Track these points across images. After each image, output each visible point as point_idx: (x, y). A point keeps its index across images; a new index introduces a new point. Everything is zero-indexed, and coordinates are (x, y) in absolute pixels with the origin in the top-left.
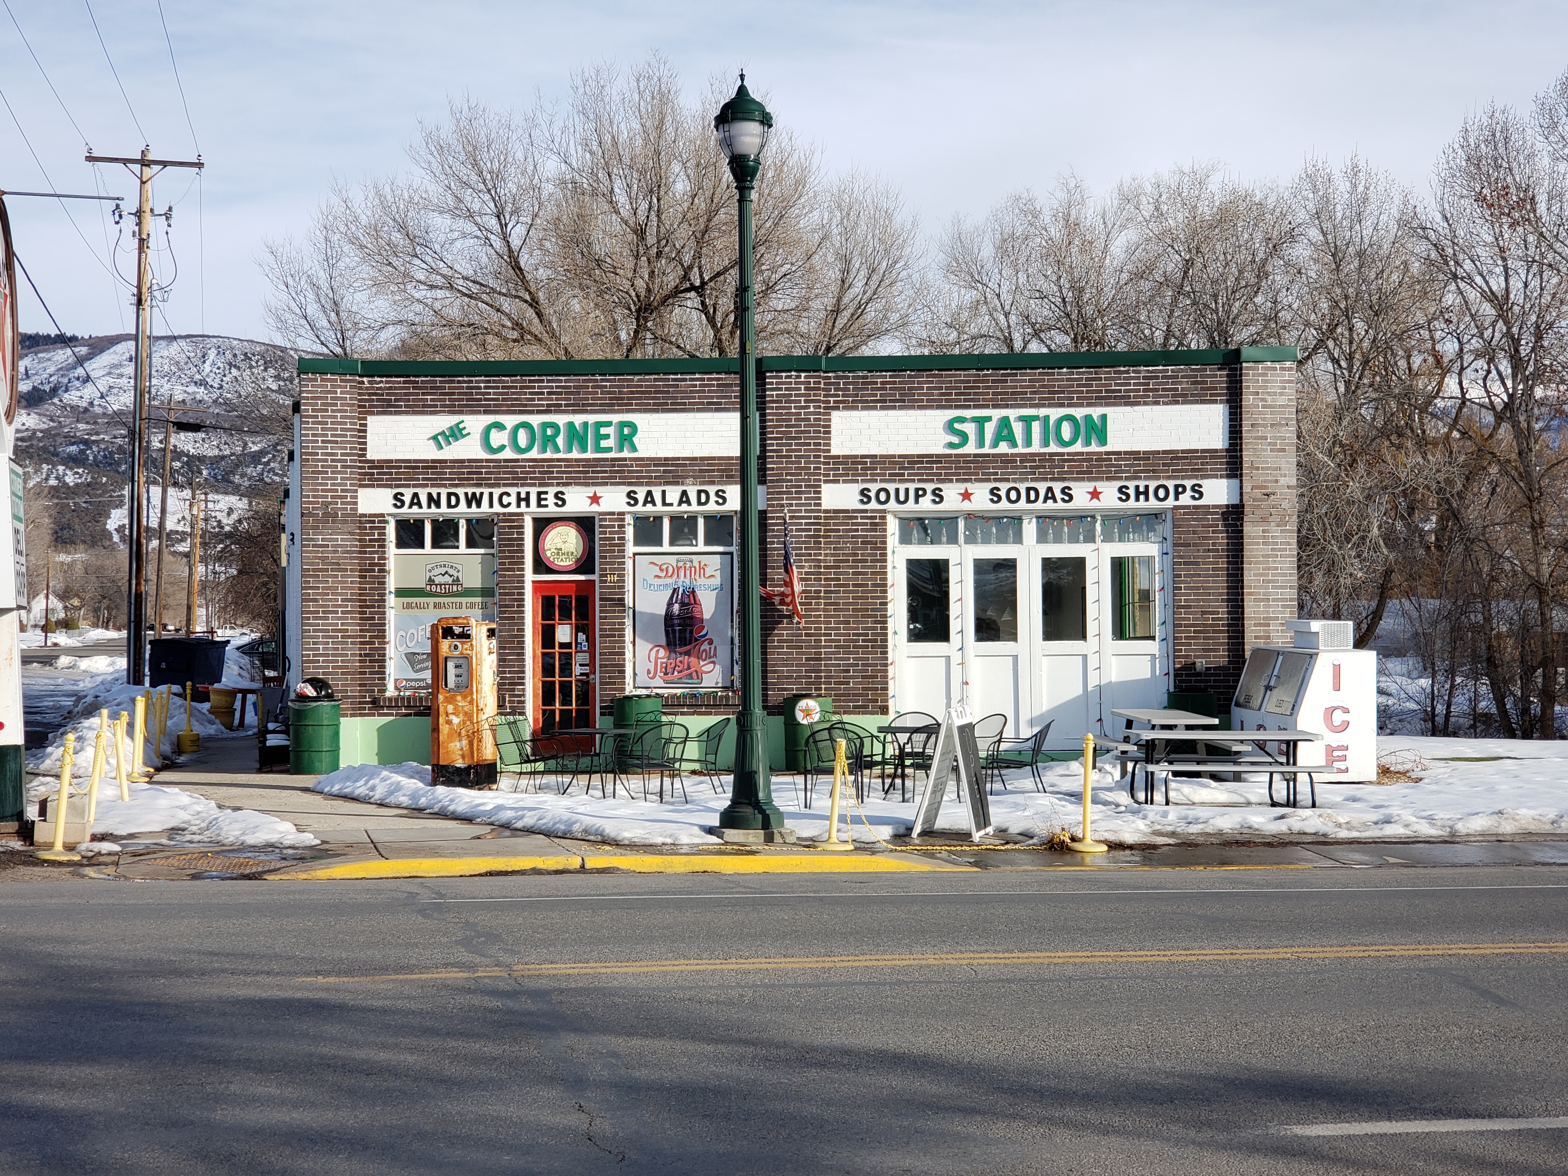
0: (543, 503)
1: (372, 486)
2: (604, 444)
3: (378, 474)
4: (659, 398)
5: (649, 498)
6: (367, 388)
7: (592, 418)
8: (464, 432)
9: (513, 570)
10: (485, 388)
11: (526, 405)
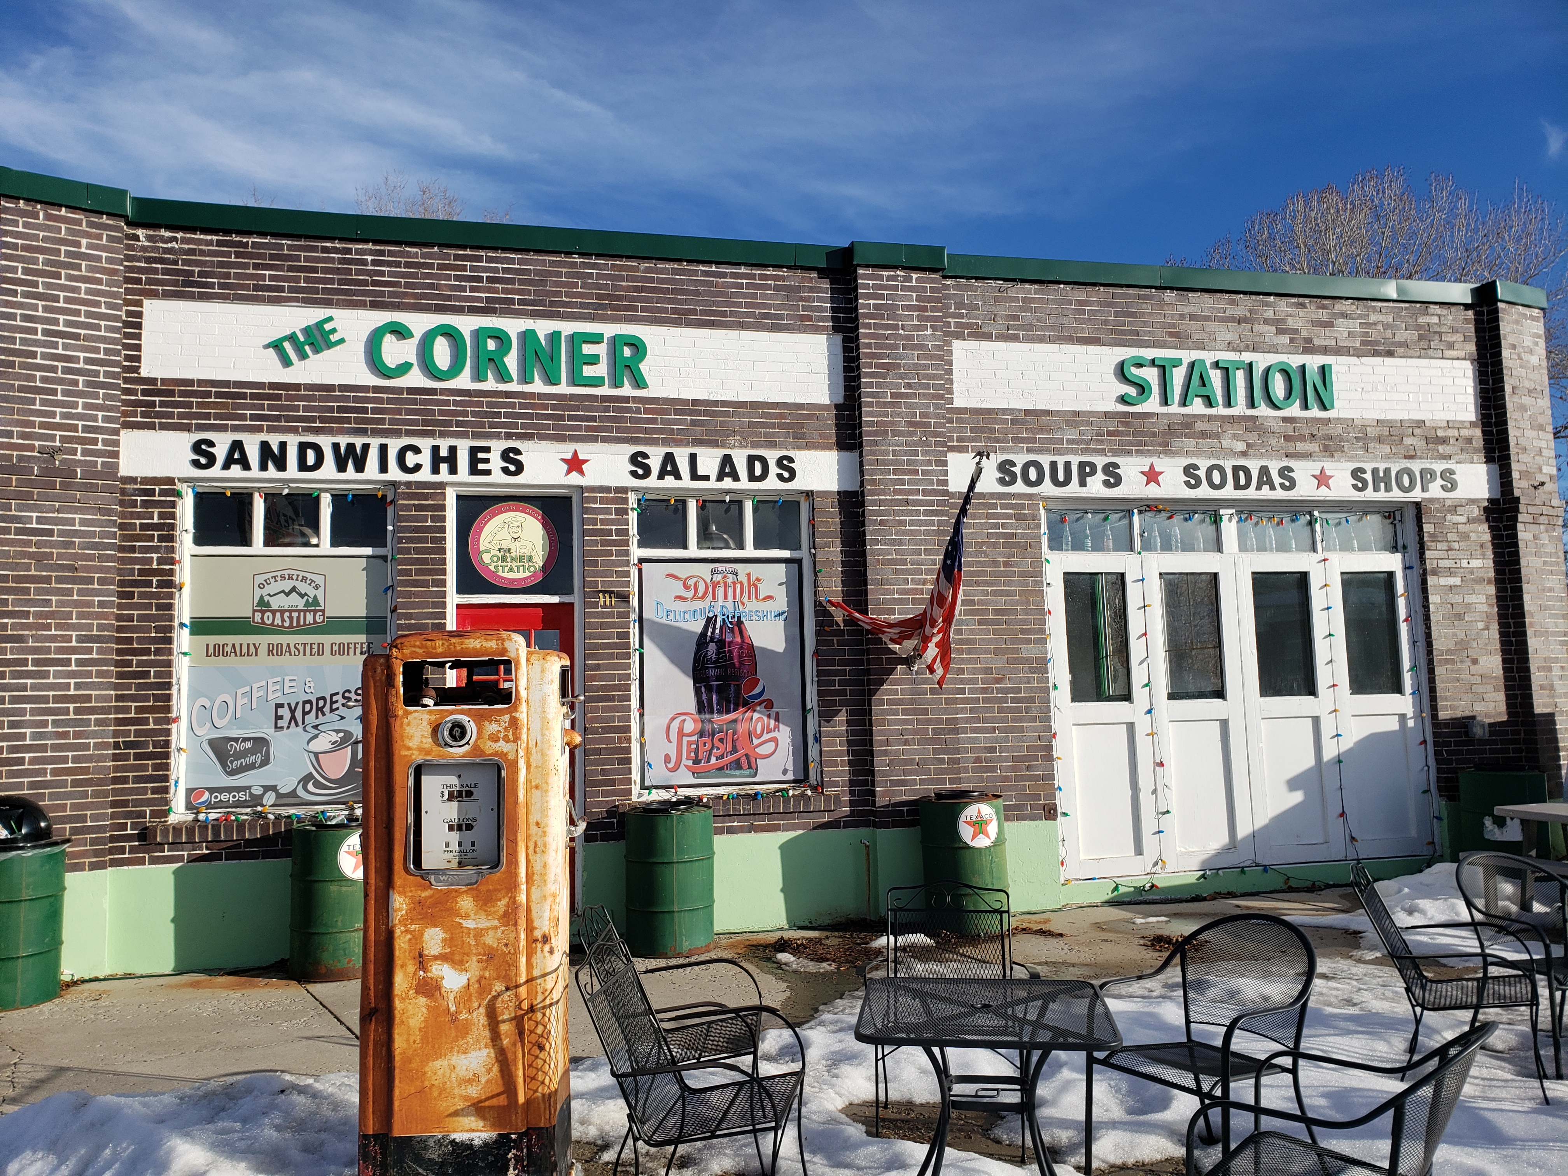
0: (481, 466)
1: (151, 427)
2: (588, 371)
3: (163, 404)
4: (680, 302)
5: (669, 467)
6: (144, 249)
7: (567, 328)
8: (333, 338)
9: (424, 584)
10: (375, 263)
11: (449, 298)
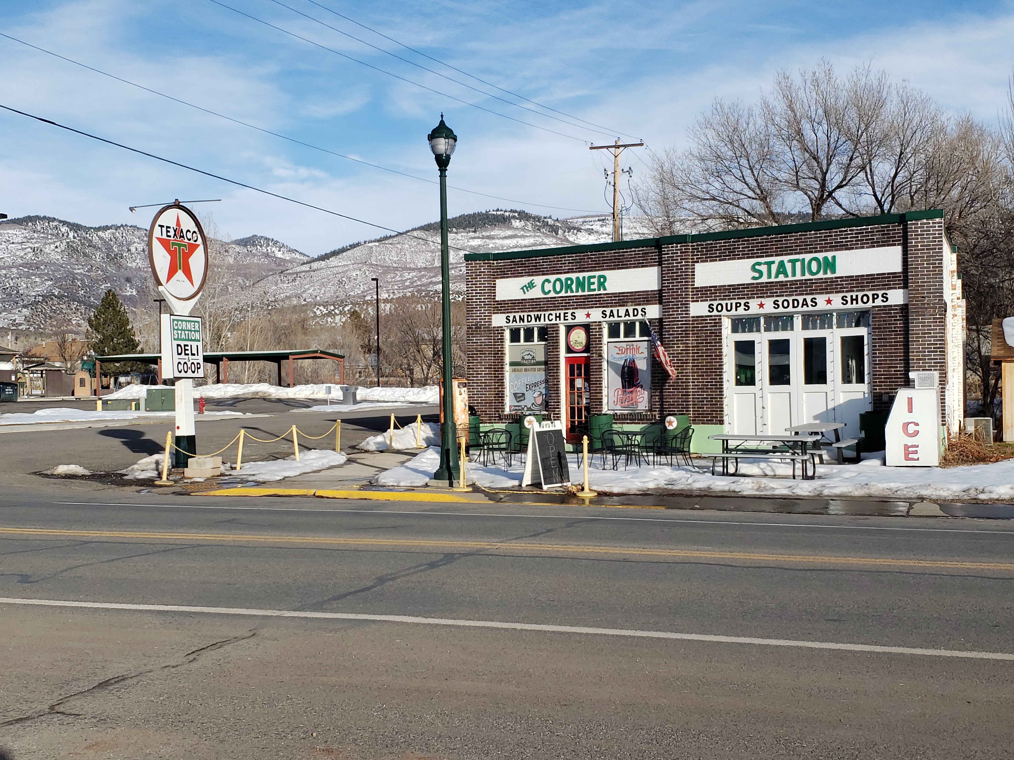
0: (566, 318)
1: (498, 313)
2: (592, 287)
3: (500, 307)
4: (615, 262)
5: (612, 315)
6: (496, 266)
7: (587, 274)
8: (534, 285)
9: (553, 352)
10: (543, 262)
11: (559, 270)
